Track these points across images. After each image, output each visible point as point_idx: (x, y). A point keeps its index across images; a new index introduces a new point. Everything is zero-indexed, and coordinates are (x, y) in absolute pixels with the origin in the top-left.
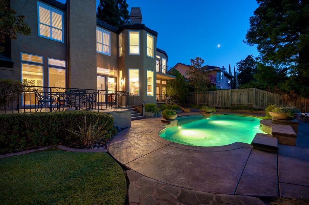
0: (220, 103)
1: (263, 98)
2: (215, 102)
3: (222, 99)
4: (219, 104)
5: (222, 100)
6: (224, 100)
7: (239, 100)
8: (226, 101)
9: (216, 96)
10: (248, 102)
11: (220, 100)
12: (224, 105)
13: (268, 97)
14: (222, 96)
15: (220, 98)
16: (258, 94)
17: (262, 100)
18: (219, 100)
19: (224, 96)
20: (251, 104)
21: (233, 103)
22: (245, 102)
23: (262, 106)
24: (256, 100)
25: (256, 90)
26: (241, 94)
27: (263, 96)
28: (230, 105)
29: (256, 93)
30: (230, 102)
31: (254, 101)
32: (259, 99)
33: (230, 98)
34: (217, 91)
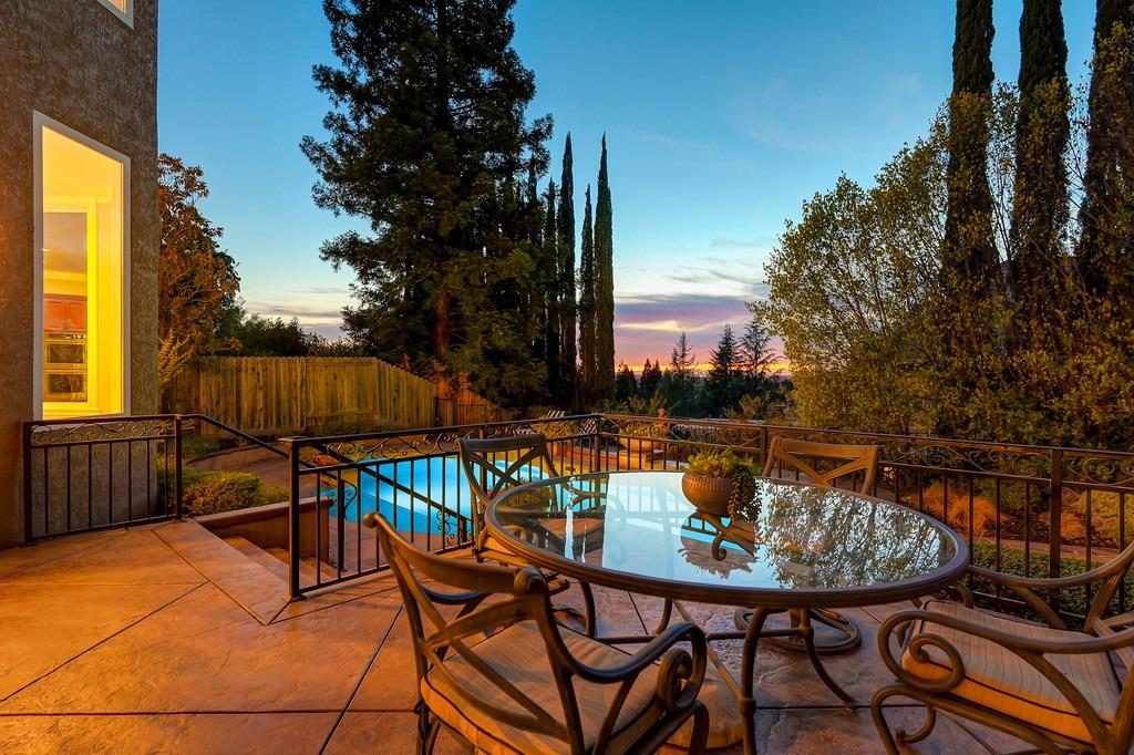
0: (261, 417)
1: (398, 391)
2: (232, 411)
3: (266, 396)
4: (256, 424)
5: (266, 405)
6: (279, 403)
7: (333, 403)
8: (285, 406)
9: (238, 382)
10: (359, 406)
11: (260, 405)
12: (266, 427)
13: (408, 387)
14: (265, 385)
15: (260, 395)
16: (385, 380)
17: (394, 399)
18: (255, 402)
19: (278, 387)
20: (367, 414)
21: (311, 413)
22: (349, 406)
23: (396, 419)
24: (381, 400)
25: (378, 363)
26: (336, 378)
27: (398, 384)
28: (302, 425)
29: (379, 374)
30: (302, 411)
31: (375, 400)
32: (388, 396)
33: (301, 391)
34: (244, 359)
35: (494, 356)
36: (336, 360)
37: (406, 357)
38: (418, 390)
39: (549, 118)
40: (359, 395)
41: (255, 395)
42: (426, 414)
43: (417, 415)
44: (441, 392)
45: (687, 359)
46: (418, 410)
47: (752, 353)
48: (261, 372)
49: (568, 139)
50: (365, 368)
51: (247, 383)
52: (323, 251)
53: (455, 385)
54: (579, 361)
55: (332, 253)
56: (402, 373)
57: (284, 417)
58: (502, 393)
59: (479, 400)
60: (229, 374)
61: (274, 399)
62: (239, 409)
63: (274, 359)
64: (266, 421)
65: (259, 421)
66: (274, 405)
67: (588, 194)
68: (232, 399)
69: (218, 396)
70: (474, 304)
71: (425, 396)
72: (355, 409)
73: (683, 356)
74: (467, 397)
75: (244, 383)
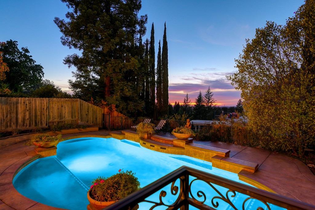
0: (27, 122)
1: (88, 112)
2: (14, 120)
3: (30, 114)
4: (25, 125)
5: (30, 117)
6: (36, 116)
7: (60, 116)
8: (39, 117)
9: (17, 107)
10: (72, 117)
11: (27, 117)
12: (30, 126)
13: (93, 110)
14: (30, 109)
15: (27, 113)
16: (83, 107)
17: (87, 115)
18: (25, 116)
19: (36, 110)
20: (76, 120)
21: (51, 120)
22: (67, 117)
23: (87, 122)
24: (81, 115)
25: (80, 102)
26: (62, 106)
27: (88, 109)
28: (46, 125)
29: (81, 105)
30: (46, 119)
31: (79, 115)
32: (84, 113)
33: (46, 112)
34: (20, 99)
35: (125, 99)
36: (62, 99)
37: (92, 99)
38: (96, 111)
39: (146, 16)
40: (72, 113)
41: (25, 113)
42: (99, 120)
43: (96, 120)
44: (105, 112)
45: (188, 101)
46: (96, 118)
47: (208, 99)
48: (28, 104)
49: (153, 25)
50: (75, 103)
51: (21, 108)
52: (64, 61)
53: (111, 109)
54: (156, 101)
55: (68, 61)
56: (90, 105)
57: (38, 122)
58: (128, 112)
59: (120, 115)
60: (12, 104)
61: (34, 115)
62: (17, 119)
63: (34, 99)
64: (30, 123)
65: (27, 124)
66: (34, 117)
67: (160, 43)
68: (14, 115)
69: (7, 114)
70: (117, 79)
71: (99, 113)
72: (70, 118)
73: (187, 100)
74: (115, 113)
75: (20, 108)
